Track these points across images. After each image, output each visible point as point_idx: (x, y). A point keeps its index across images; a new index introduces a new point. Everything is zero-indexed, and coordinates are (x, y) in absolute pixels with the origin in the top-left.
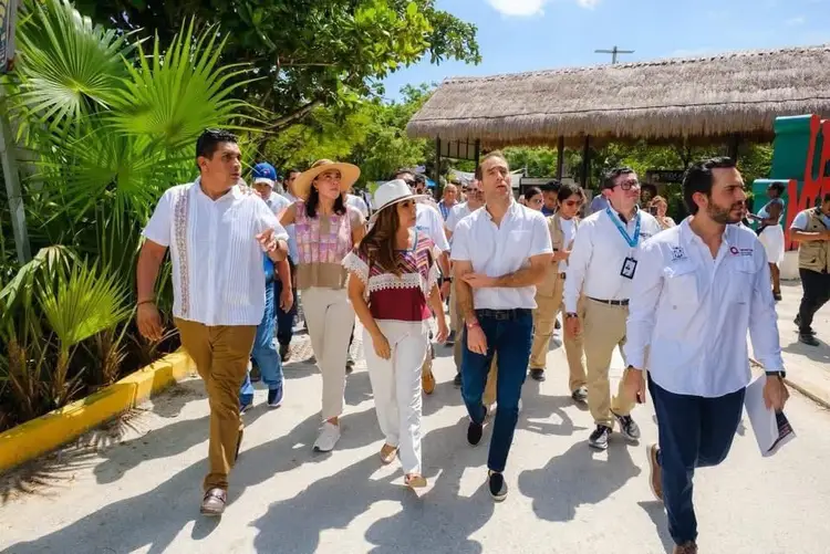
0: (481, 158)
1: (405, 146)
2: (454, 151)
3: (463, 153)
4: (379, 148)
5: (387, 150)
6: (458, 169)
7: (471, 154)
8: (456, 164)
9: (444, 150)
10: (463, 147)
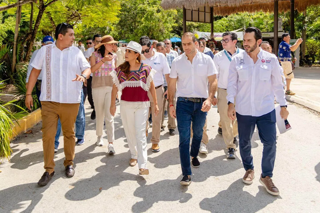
0: (215, 22)
1: (163, 16)
2: (195, 16)
3: (202, 18)
4: (147, 19)
5: (152, 19)
6: (199, 30)
7: (208, 19)
8: (197, 27)
9: (189, 16)
10: (202, 15)
